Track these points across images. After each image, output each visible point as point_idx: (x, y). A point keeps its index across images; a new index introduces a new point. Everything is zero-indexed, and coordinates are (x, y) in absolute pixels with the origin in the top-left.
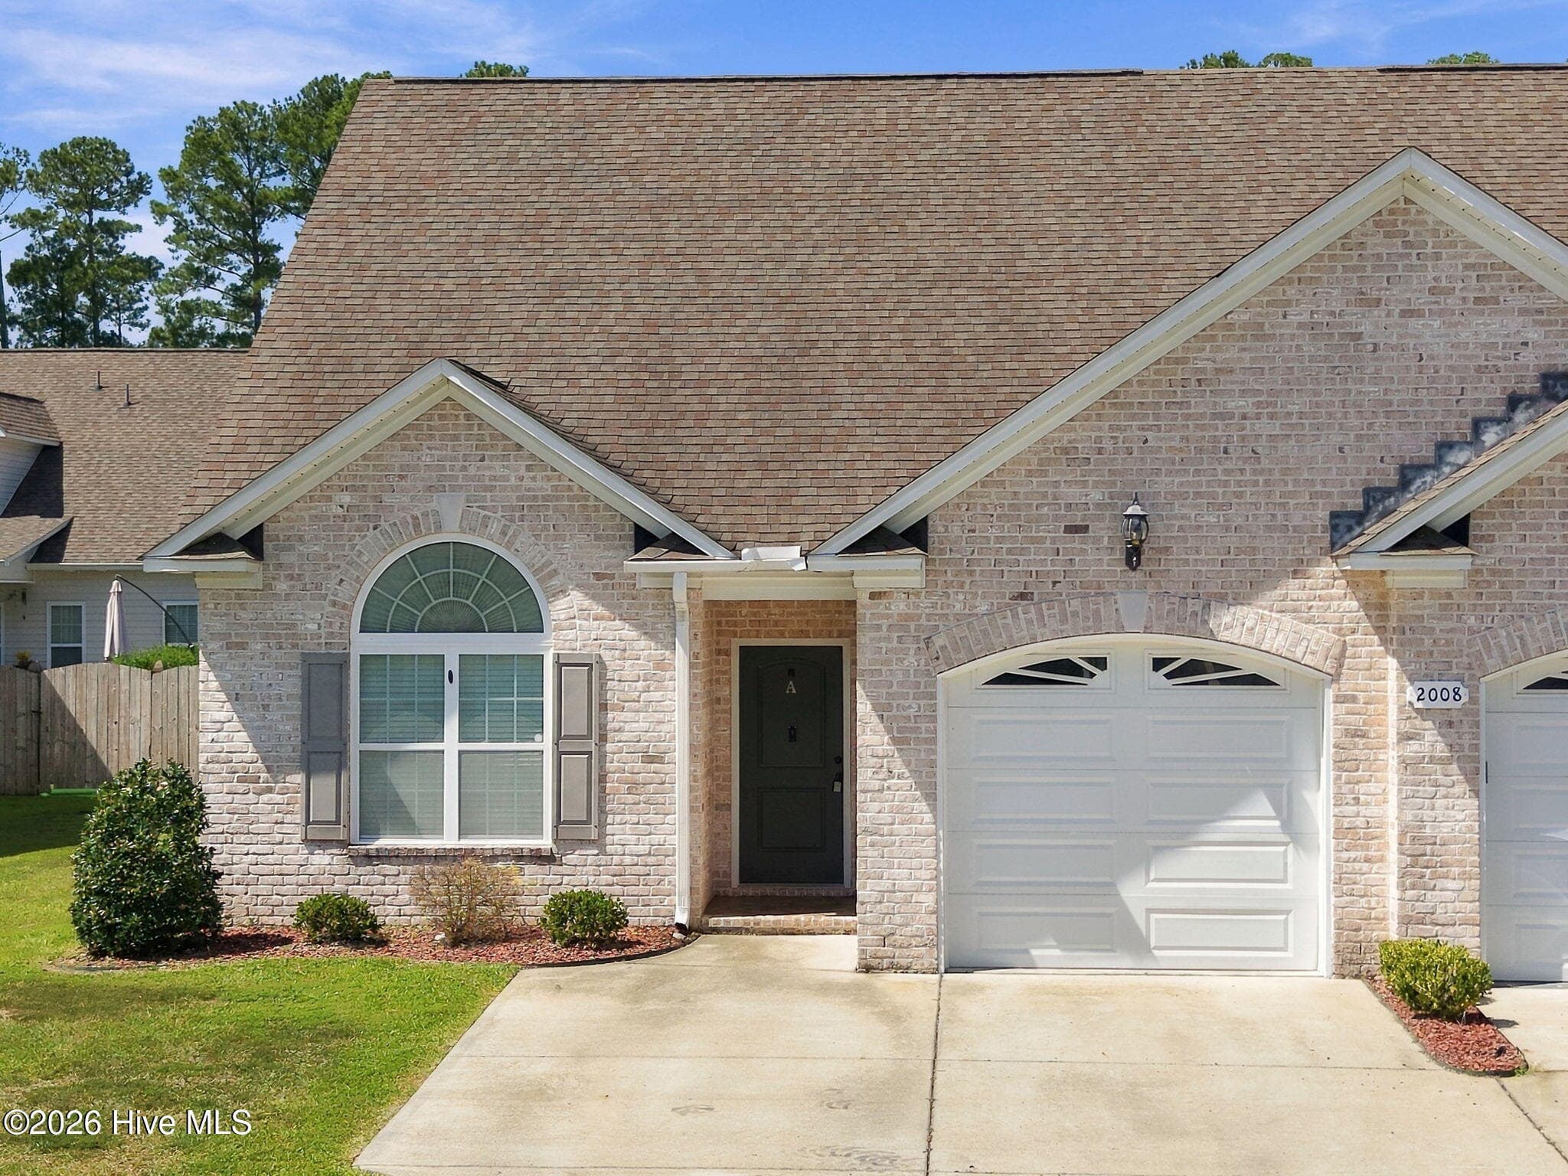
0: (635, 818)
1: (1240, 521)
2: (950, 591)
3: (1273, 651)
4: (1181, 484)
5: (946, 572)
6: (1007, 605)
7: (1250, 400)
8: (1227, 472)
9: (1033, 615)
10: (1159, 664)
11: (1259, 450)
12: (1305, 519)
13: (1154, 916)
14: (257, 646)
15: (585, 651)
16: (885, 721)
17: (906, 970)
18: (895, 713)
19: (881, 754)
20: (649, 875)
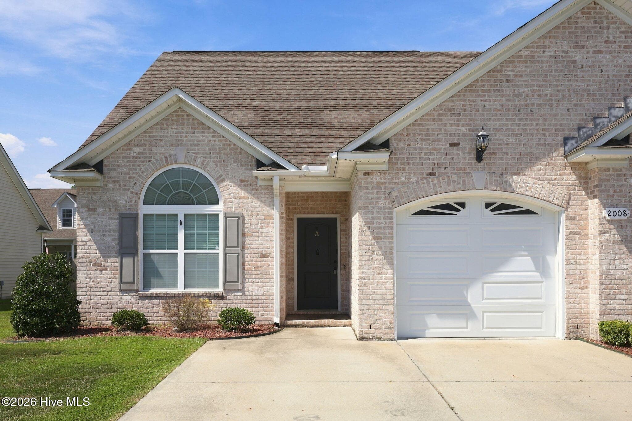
0: (257, 280)
1: (525, 141)
2: (399, 172)
3: (540, 197)
4: (500, 125)
5: (397, 163)
6: (425, 178)
7: (530, 89)
8: (520, 120)
9: (436, 182)
10: (487, 205)
11: (533, 110)
12: (553, 140)
13: (485, 315)
14: (100, 210)
15: (236, 212)
16: (371, 229)
17: (380, 339)
18: (375, 225)
19: (369, 244)
20: (263, 303)
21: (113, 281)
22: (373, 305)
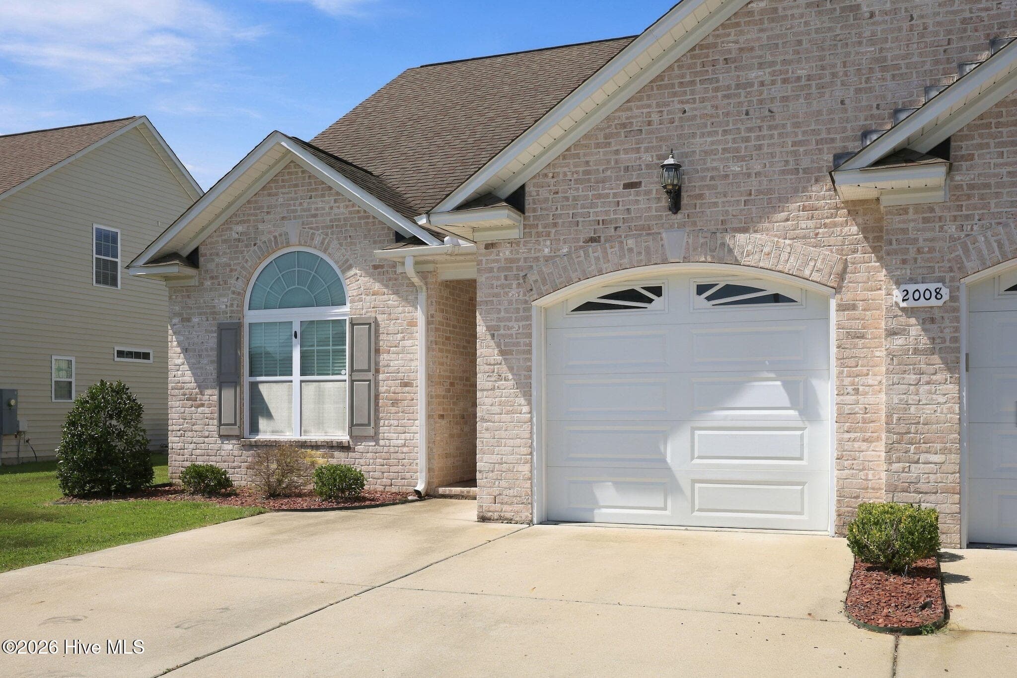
0: (395, 423)
1: (758, 168)
2: (541, 239)
3: (786, 271)
4: (712, 143)
5: (537, 225)
6: (581, 247)
7: (768, 70)
8: (750, 130)
9: (599, 253)
10: (701, 289)
11: (775, 110)
12: (813, 161)
13: (697, 485)
14: (195, 320)
15: (368, 315)
16: (495, 338)
17: (510, 521)
18: (502, 332)
19: (492, 362)
20: (404, 459)
21: (211, 422)
22: (499, 463)
